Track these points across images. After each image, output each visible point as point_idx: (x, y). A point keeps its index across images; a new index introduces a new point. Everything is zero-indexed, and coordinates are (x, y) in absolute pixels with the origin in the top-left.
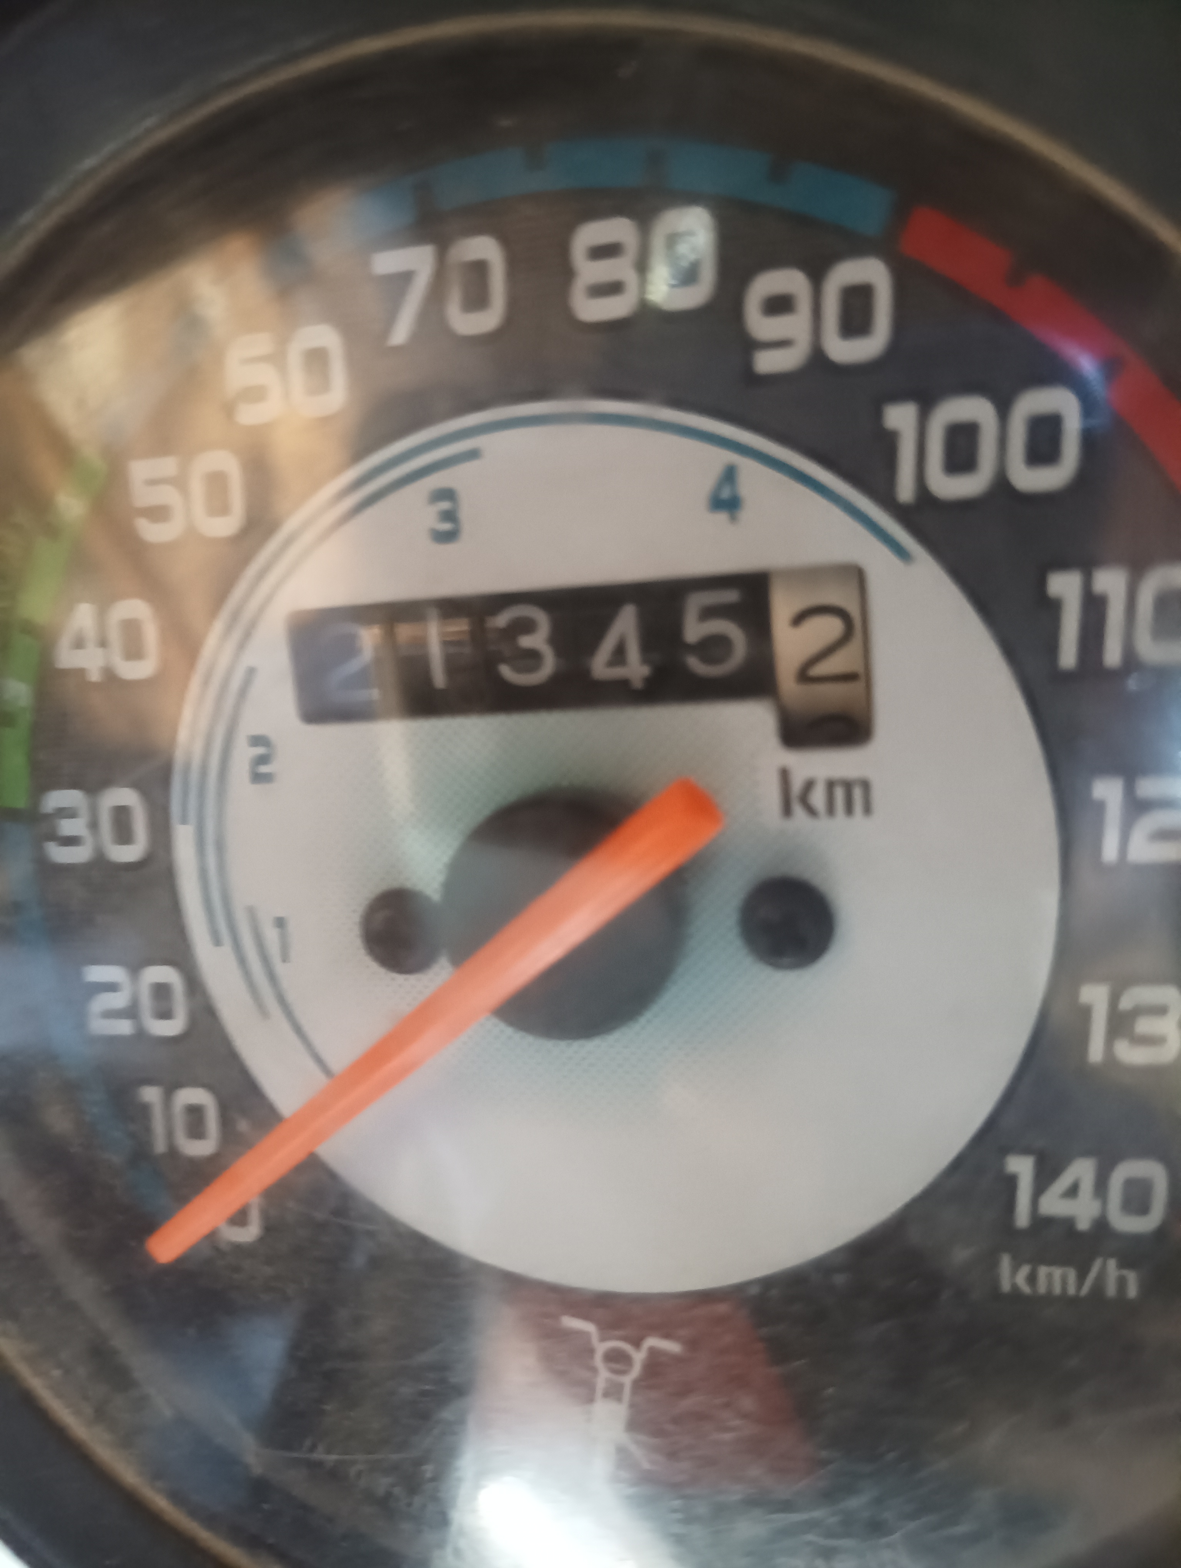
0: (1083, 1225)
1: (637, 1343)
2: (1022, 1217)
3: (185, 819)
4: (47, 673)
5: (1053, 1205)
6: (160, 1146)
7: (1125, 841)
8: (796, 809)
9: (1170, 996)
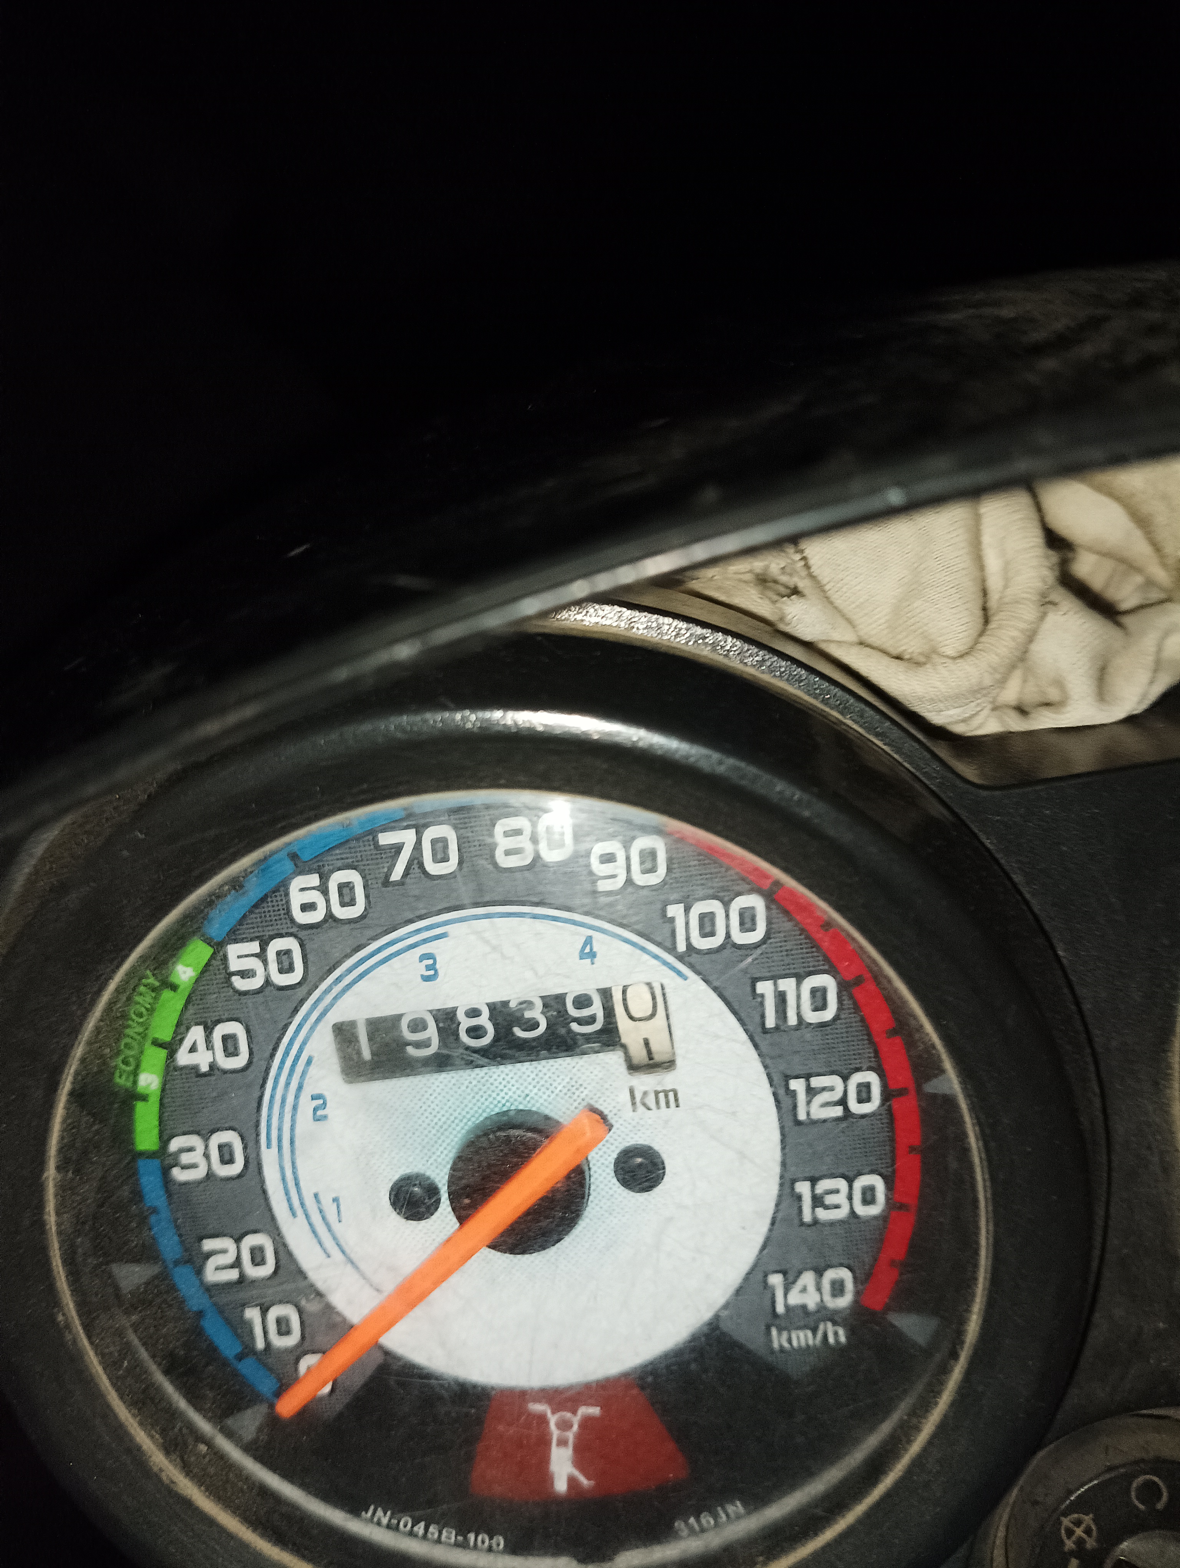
0: (812, 1307)
1: (574, 1412)
2: (780, 1308)
3: (269, 1146)
4: (170, 1068)
5: (795, 1299)
6: (260, 1344)
7: (808, 1109)
8: (640, 1107)
9: (840, 1183)
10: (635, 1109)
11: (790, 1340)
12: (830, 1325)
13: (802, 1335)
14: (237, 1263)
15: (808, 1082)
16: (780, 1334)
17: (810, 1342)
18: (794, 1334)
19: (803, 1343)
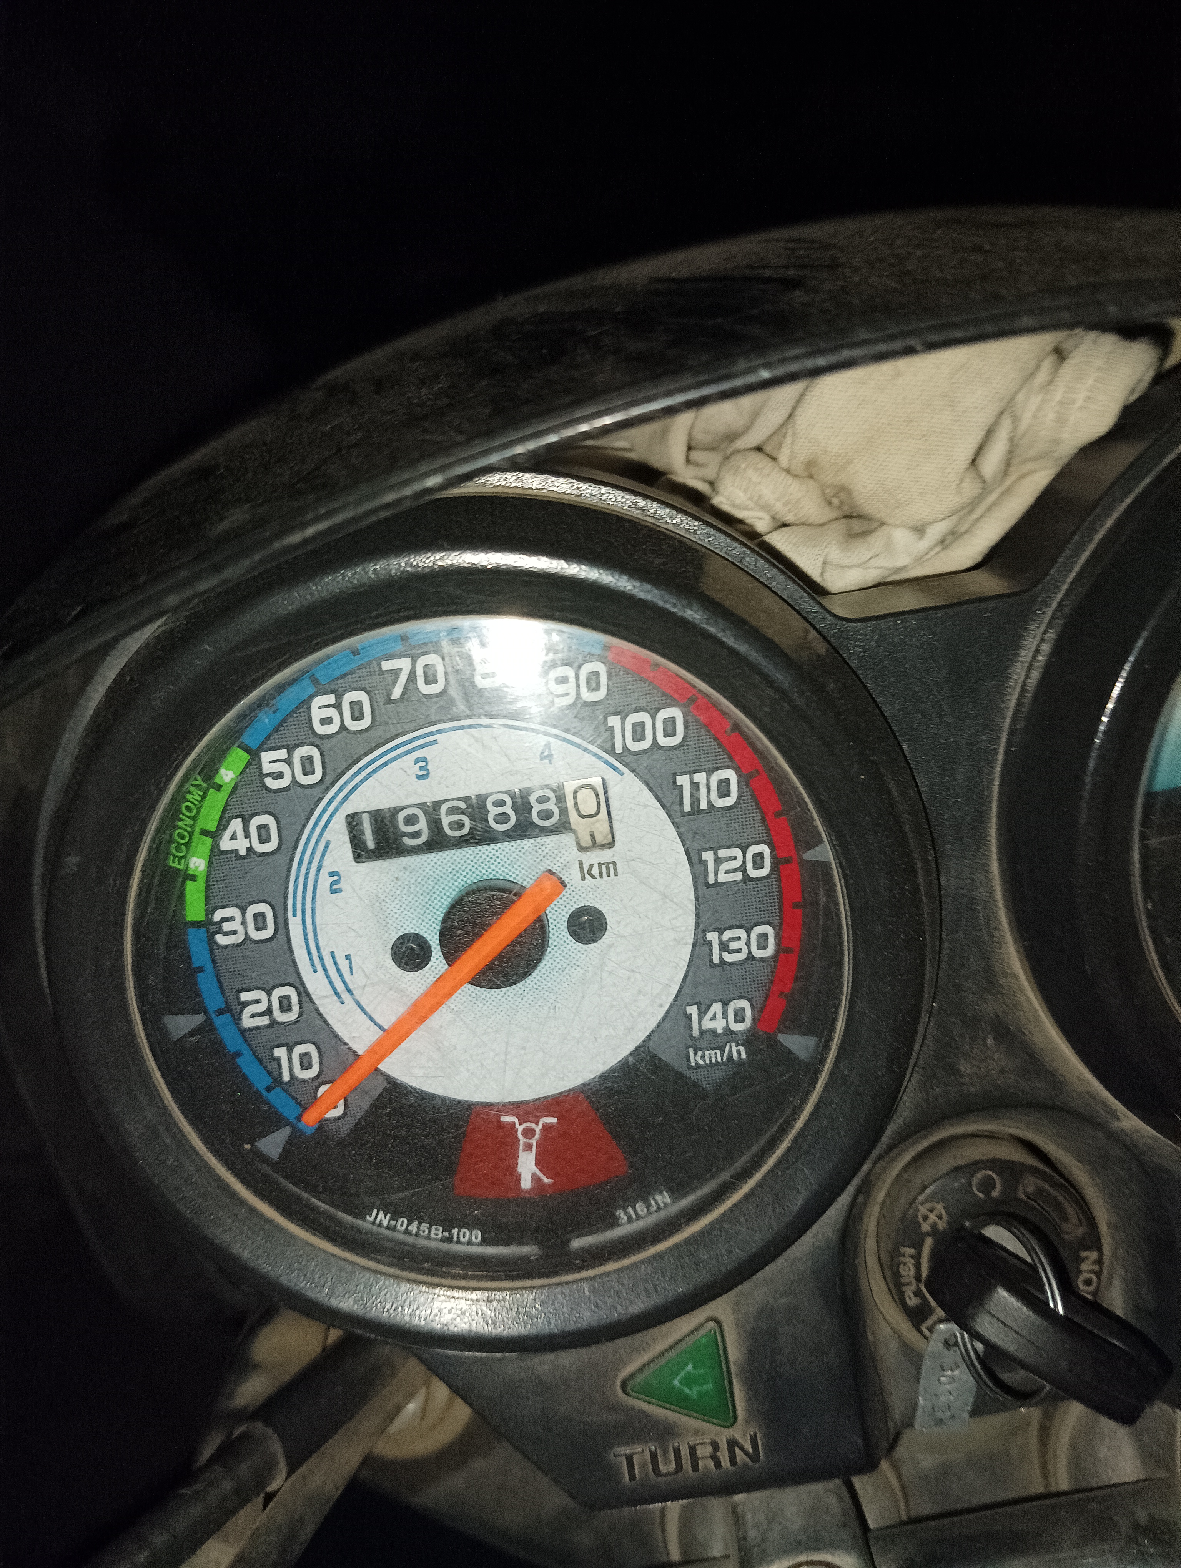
0: (720, 1031)
1: (537, 1124)
2: (696, 1031)
3: (294, 916)
4: (215, 853)
6: (286, 1077)
7: (716, 875)
8: (587, 876)
9: (742, 933)
10: (583, 879)
11: (703, 1057)
12: (733, 1044)
13: (713, 1052)
14: (269, 1012)
15: (715, 854)
16: (695, 1054)
17: (719, 1060)
18: (707, 1052)
19: (714, 1061)
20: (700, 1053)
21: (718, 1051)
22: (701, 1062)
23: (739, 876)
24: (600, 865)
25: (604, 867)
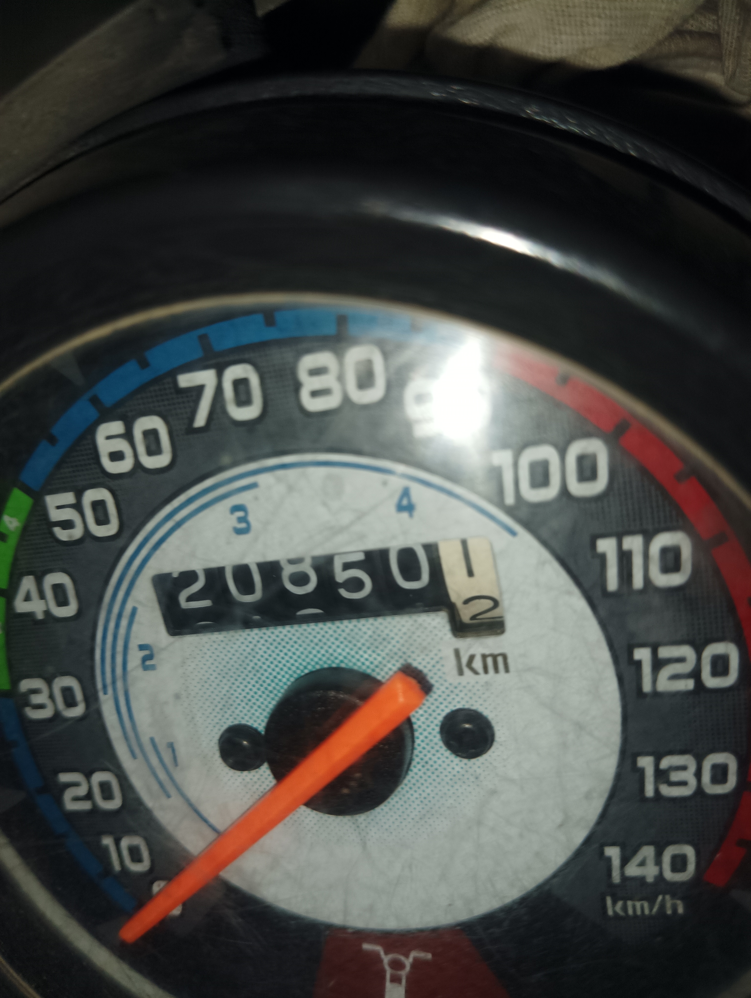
0: (650, 879)
1: (407, 956)
2: (616, 877)
3: (105, 692)
4: (11, 616)
5: (632, 870)
6: (117, 867)
7: (654, 681)
8: (466, 671)
9: (688, 760)
10: (461, 672)
11: (625, 908)
12: (668, 897)
13: (638, 904)
14: (89, 796)
15: (655, 653)
16: (614, 903)
17: (647, 912)
18: (630, 903)
19: (639, 912)
20: (620, 904)
21: (646, 905)
22: (621, 913)
23: (689, 684)
24: (484, 657)
25: (490, 661)
